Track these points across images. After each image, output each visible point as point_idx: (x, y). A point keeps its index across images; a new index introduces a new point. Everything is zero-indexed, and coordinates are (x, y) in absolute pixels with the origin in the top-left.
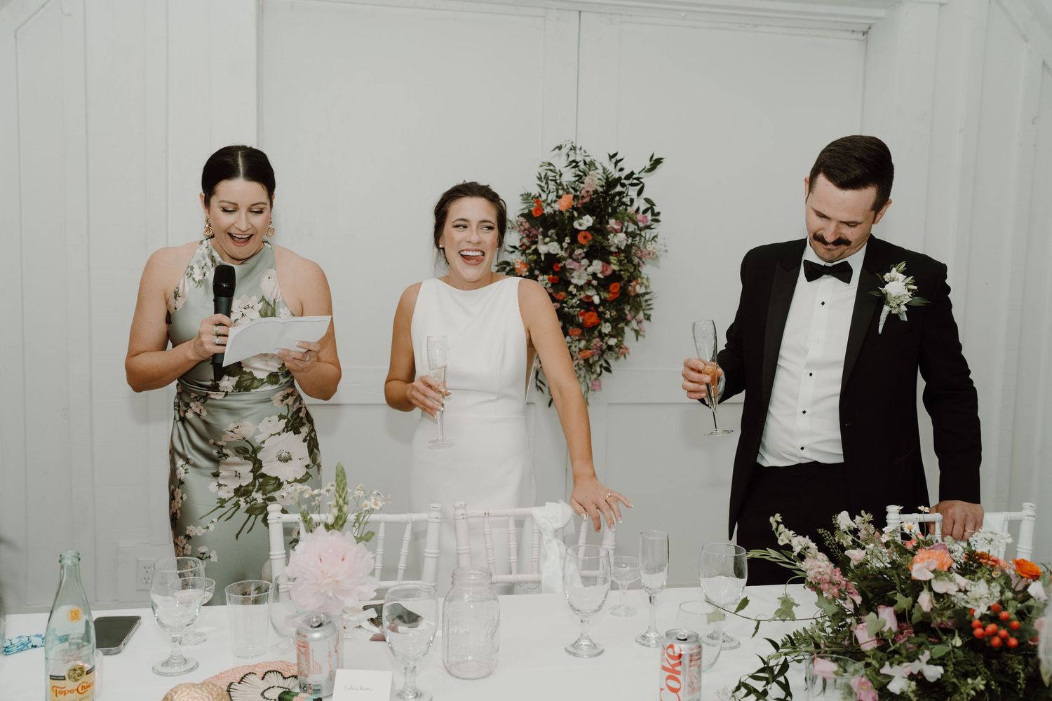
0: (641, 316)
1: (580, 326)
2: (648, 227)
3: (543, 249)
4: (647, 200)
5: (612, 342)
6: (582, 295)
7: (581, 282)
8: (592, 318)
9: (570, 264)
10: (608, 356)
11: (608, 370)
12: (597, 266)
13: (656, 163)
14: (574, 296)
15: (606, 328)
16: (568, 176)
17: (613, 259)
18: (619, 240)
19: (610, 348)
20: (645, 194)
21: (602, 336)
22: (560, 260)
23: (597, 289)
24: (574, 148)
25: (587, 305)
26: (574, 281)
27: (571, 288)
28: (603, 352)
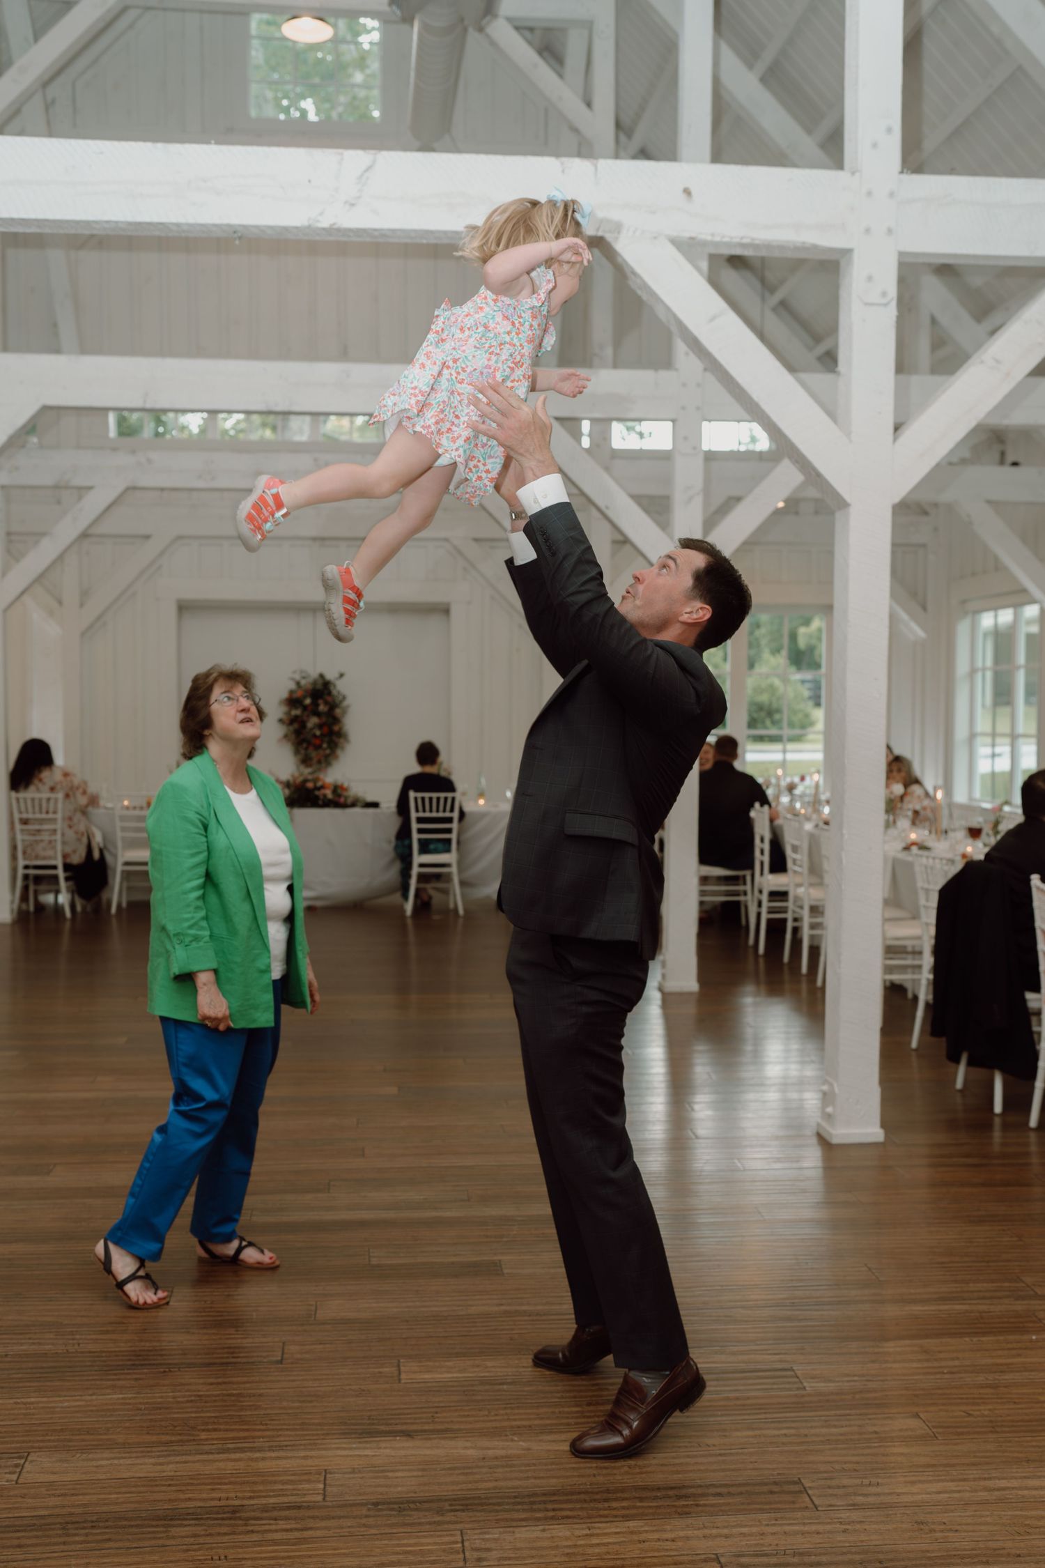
0: (342, 740)
1: (314, 745)
2: (342, 702)
3: (293, 712)
4: (338, 691)
5: (328, 751)
6: (312, 732)
7: (312, 726)
8: (318, 742)
9: (305, 718)
10: (329, 757)
11: (330, 765)
12: (313, 721)
13: (342, 675)
14: (309, 733)
15: (325, 745)
16: (303, 682)
17: (323, 716)
18: (322, 708)
19: (329, 754)
20: (337, 689)
21: (324, 749)
22: (299, 716)
23: (319, 728)
24: (301, 673)
25: (315, 736)
26: (309, 726)
27: (308, 729)
28: (327, 757)
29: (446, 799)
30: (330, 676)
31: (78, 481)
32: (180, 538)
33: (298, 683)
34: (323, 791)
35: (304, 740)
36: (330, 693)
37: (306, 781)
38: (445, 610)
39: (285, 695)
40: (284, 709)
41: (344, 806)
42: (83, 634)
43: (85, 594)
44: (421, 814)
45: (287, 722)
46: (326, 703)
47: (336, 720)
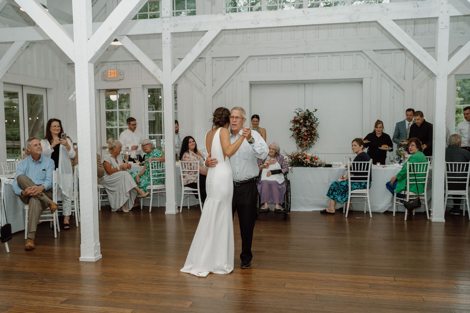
0: (316, 137)
1: (304, 139)
2: (316, 121)
3: (296, 126)
4: (314, 117)
5: (310, 141)
6: (304, 134)
7: (303, 131)
8: (306, 138)
9: (301, 128)
10: (310, 144)
11: (311, 147)
12: (304, 129)
13: (316, 110)
14: (302, 134)
15: (309, 139)
16: (300, 113)
17: (308, 127)
18: (308, 124)
19: (310, 143)
20: (314, 116)
21: (308, 141)
22: (298, 127)
23: (306, 132)
24: (299, 109)
25: (305, 135)
26: (302, 131)
27: (302, 132)
28: (309, 144)
29: (364, 164)
30: (310, 111)
31: (201, 29)
32: (250, 56)
33: (298, 114)
34: (305, 160)
35: (300, 137)
36: (311, 118)
37: (298, 155)
38: (360, 82)
39: (293, 119)
40: (292, 124)
41: (316, 166)
42: (213, 96)
43: (214, 81)
44: (353, 171)
45: (293, 130)
46: (309, 122)
47: (314, 129)
